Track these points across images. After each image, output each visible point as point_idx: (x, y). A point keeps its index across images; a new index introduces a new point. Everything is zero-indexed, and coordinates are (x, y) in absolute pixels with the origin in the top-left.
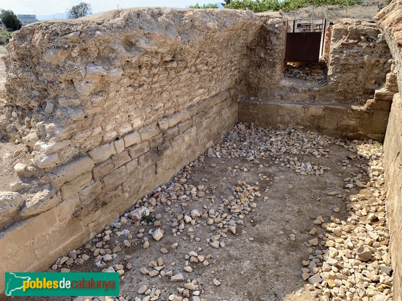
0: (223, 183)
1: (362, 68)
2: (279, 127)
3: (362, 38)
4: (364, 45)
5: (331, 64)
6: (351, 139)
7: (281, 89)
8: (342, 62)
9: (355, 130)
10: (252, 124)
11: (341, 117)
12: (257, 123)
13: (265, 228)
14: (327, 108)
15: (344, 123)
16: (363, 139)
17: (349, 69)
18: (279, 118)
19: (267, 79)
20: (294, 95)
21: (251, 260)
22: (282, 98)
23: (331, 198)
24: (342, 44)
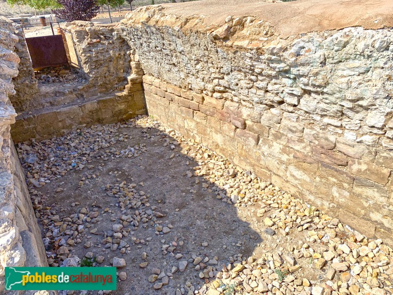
1: (111, 61)
2: (64, 133)
3: (102, 37)
4: (106, 42)
5: (85, 63)
6: (127, 120)
7: (45, 96)
8: (94, 59)
9: (126, 112)
10: (33, 140)
11: (113, 105)
12: (38, 137)
14: (100, 101)
15: (117, 109)
17: (101, 64)
18: (60, 124)
19: (27, 89)
20: (63, 98)
21: (197, 219)
22: (52, 104)
23: (174, 159)
24: (89, 44)
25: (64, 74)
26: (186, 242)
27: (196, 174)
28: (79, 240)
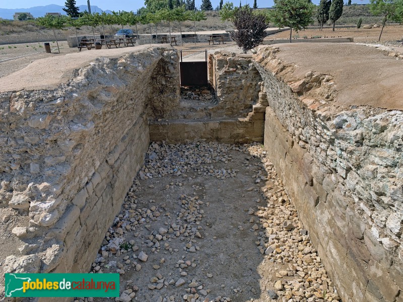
0: (169, 200)
1: (242, 89)
2: (187, 142)
3: (239, 66)
4: (241, 72)
5: (219, 88)
6: (242, 144)
7: (182, 109)
8: (227, 86)
9: (243, 137)
10: (164, 142)
11: (233, 128)
12: (167, 140)
13: (219, 227)
14: (222, 122)
15: (235, 132)
16: (250, 142)
17: (232, 91)
18: (186, 134)
19: (170, 102)
20: (194, 114)
21: (223, 253)
22: (185, 117)
23: (250, 192)
24: (225, 72)
25: (205, 93)
26: (198, 266)
27: (256, 214)
28: (134, 229)
